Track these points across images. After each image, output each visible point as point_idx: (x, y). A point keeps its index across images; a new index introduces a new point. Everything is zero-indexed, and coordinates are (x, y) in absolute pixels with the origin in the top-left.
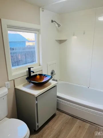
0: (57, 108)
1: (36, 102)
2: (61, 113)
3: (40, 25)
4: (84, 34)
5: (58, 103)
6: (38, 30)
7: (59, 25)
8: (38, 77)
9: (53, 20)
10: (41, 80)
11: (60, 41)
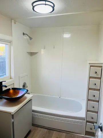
0: (32, 124)
1: (13, 120)
2: (36, 128)
3: (12, 36)
4: (54, 48)
5: (33, 118)
6: (10, 42)
7: (31, 38)
8: (11, 91)
9: (25, 33)
10: (15, 95)
11: (31, 53)
